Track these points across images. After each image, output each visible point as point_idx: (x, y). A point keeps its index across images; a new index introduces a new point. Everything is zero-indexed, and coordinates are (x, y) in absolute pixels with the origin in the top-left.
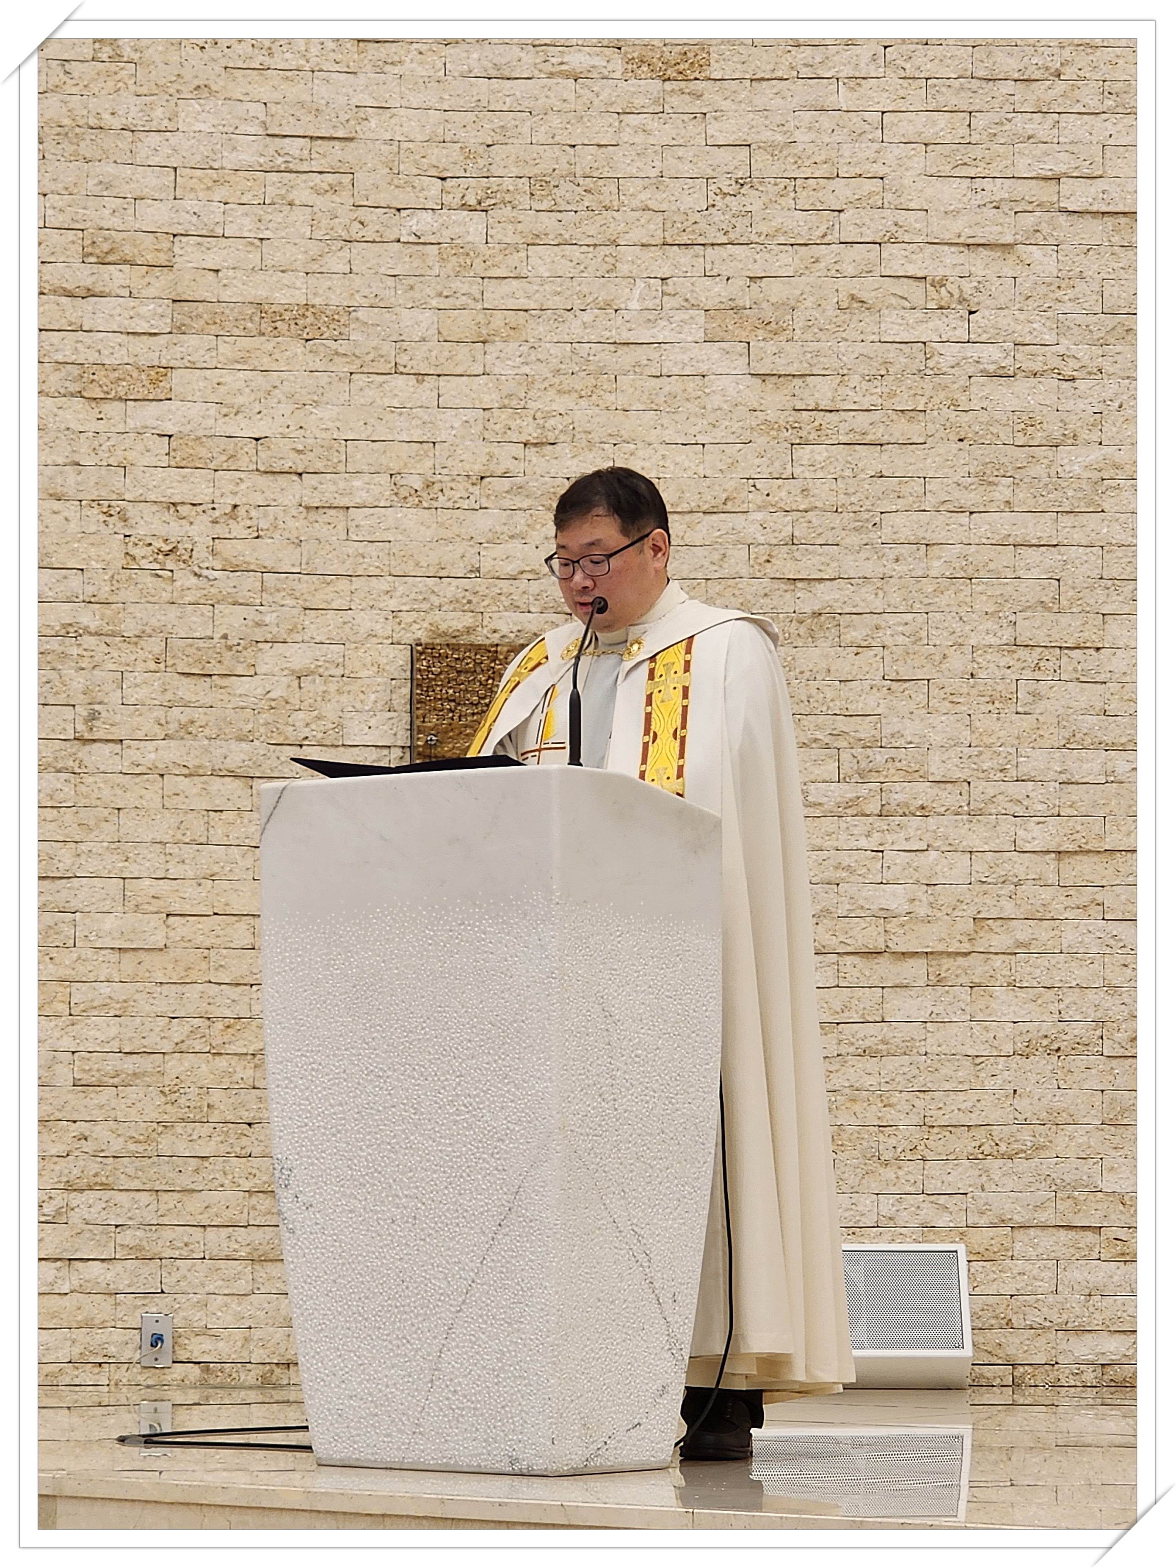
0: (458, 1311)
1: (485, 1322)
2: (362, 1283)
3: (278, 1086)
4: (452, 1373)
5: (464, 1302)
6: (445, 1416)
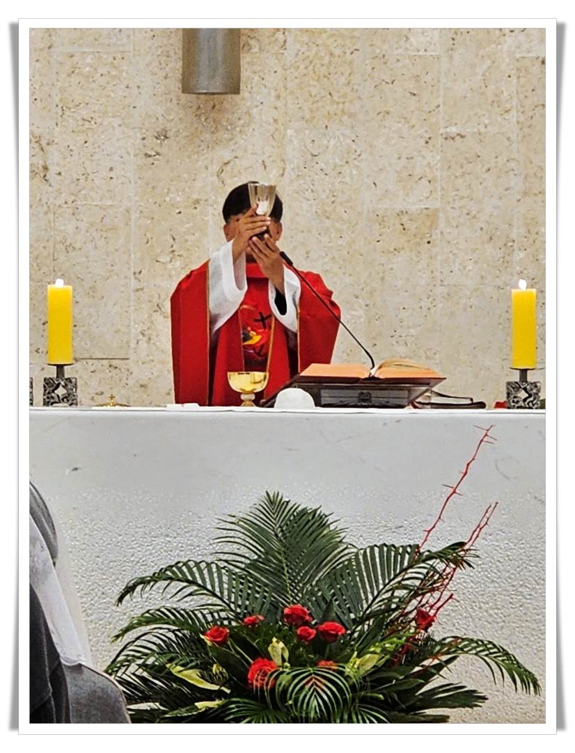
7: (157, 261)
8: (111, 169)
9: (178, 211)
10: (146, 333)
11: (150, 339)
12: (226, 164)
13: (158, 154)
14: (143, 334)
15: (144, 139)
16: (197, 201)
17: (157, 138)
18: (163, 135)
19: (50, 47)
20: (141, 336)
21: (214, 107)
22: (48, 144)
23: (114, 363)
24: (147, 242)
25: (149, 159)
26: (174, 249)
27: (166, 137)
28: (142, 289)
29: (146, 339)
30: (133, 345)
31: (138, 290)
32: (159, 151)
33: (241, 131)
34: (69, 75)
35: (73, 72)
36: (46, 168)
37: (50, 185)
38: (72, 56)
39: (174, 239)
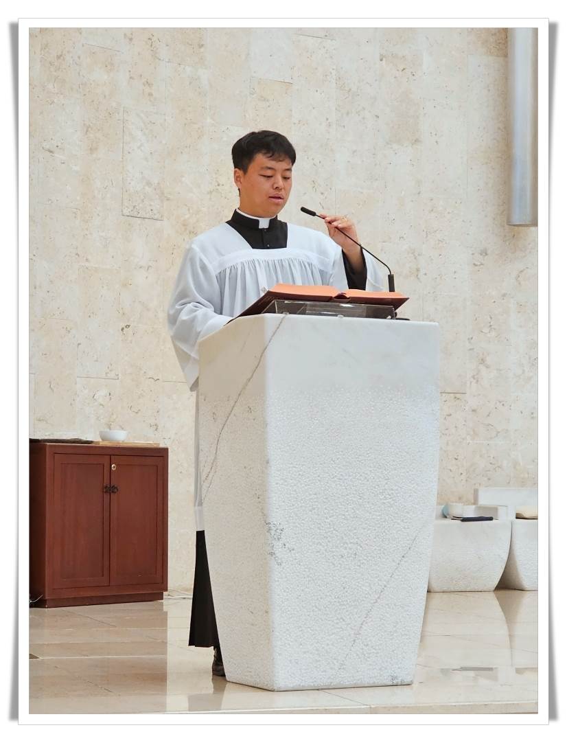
0: (375, 603)
1: (389, 608)
2: (320, 590)
3: (277, 484)
4: (367, 635)
5: (379, 598)
6: (360, 658)
7: (482, 332)
8: (455, 272)
9: (493, 301)
10: (476, 377)
11: (477, 381)
12: (522, 271)
13: (482, 264)
14: (474, 378)
15: (473, 254)
16: (504, 295)
17: (481, 255)
18: (484, 253)
19: (419, 193)
20: (472, 379)
21: (514, 235)
22: (419, 255)
23: (458, 396)
24: (476, 319)
25: (476, 267)
26: (491, 324)
27: (486, 254)
28: (473, 349)
29: (475, 381)
30: (468, 385)
31: (470, 349)
32: (483, 262)
33: (530, 252)
34: (430, 212)
35: (432, 210)
36: (418, 270)
37: (421, 282)
38: (432, 200)
39: (491, 318)
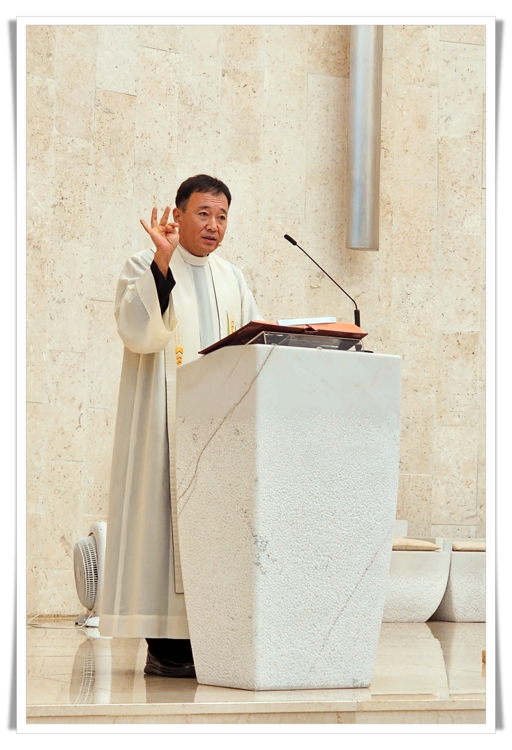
0: (342, 611)
1: (353, 616)
2: (297, 598)
3: (264, 500)
4: (334, 641)
5: (345, 607)
6: (327, 662)
25: (313, 290)
